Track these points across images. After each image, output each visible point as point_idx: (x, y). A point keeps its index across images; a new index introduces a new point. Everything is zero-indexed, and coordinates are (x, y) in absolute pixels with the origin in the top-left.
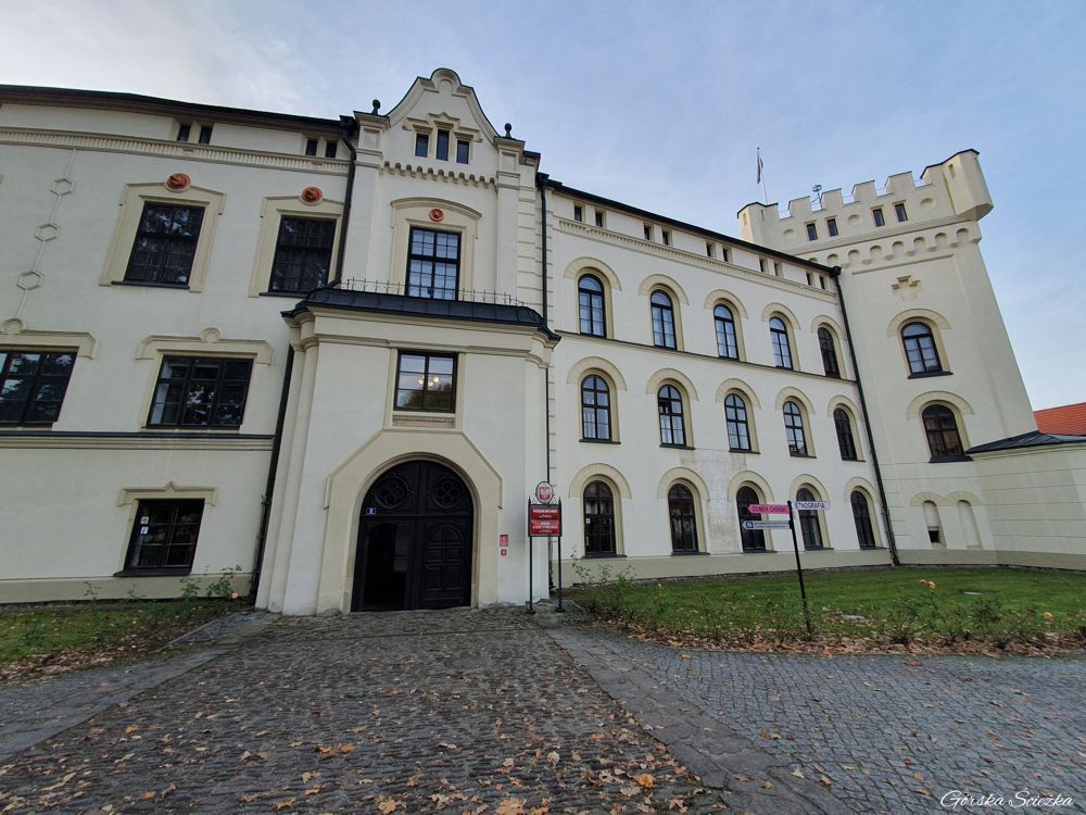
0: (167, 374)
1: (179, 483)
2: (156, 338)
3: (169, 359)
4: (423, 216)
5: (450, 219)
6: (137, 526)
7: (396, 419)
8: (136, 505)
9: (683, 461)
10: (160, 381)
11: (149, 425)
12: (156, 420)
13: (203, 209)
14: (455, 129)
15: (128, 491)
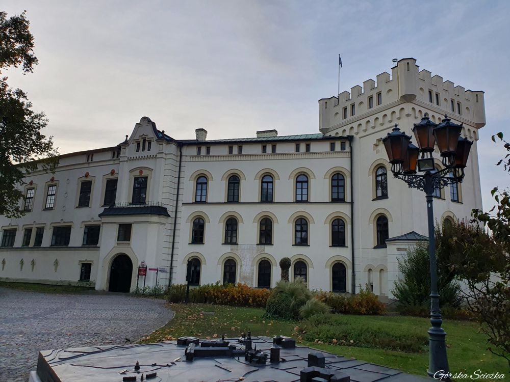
0: (86, 231)
1: (88, 259)
2: (83, 222)
3: (86, 227)
4: (137, 173)
5: (145, 173)
6: (82, 270)
7: (118, 244)
8: (81, 265)
9: (231, 250)
10: (85, 233)
11: (83, 245)
12: (85, 243)
13: (91, 182)
14: (147, 139)
15: (80, 261)
